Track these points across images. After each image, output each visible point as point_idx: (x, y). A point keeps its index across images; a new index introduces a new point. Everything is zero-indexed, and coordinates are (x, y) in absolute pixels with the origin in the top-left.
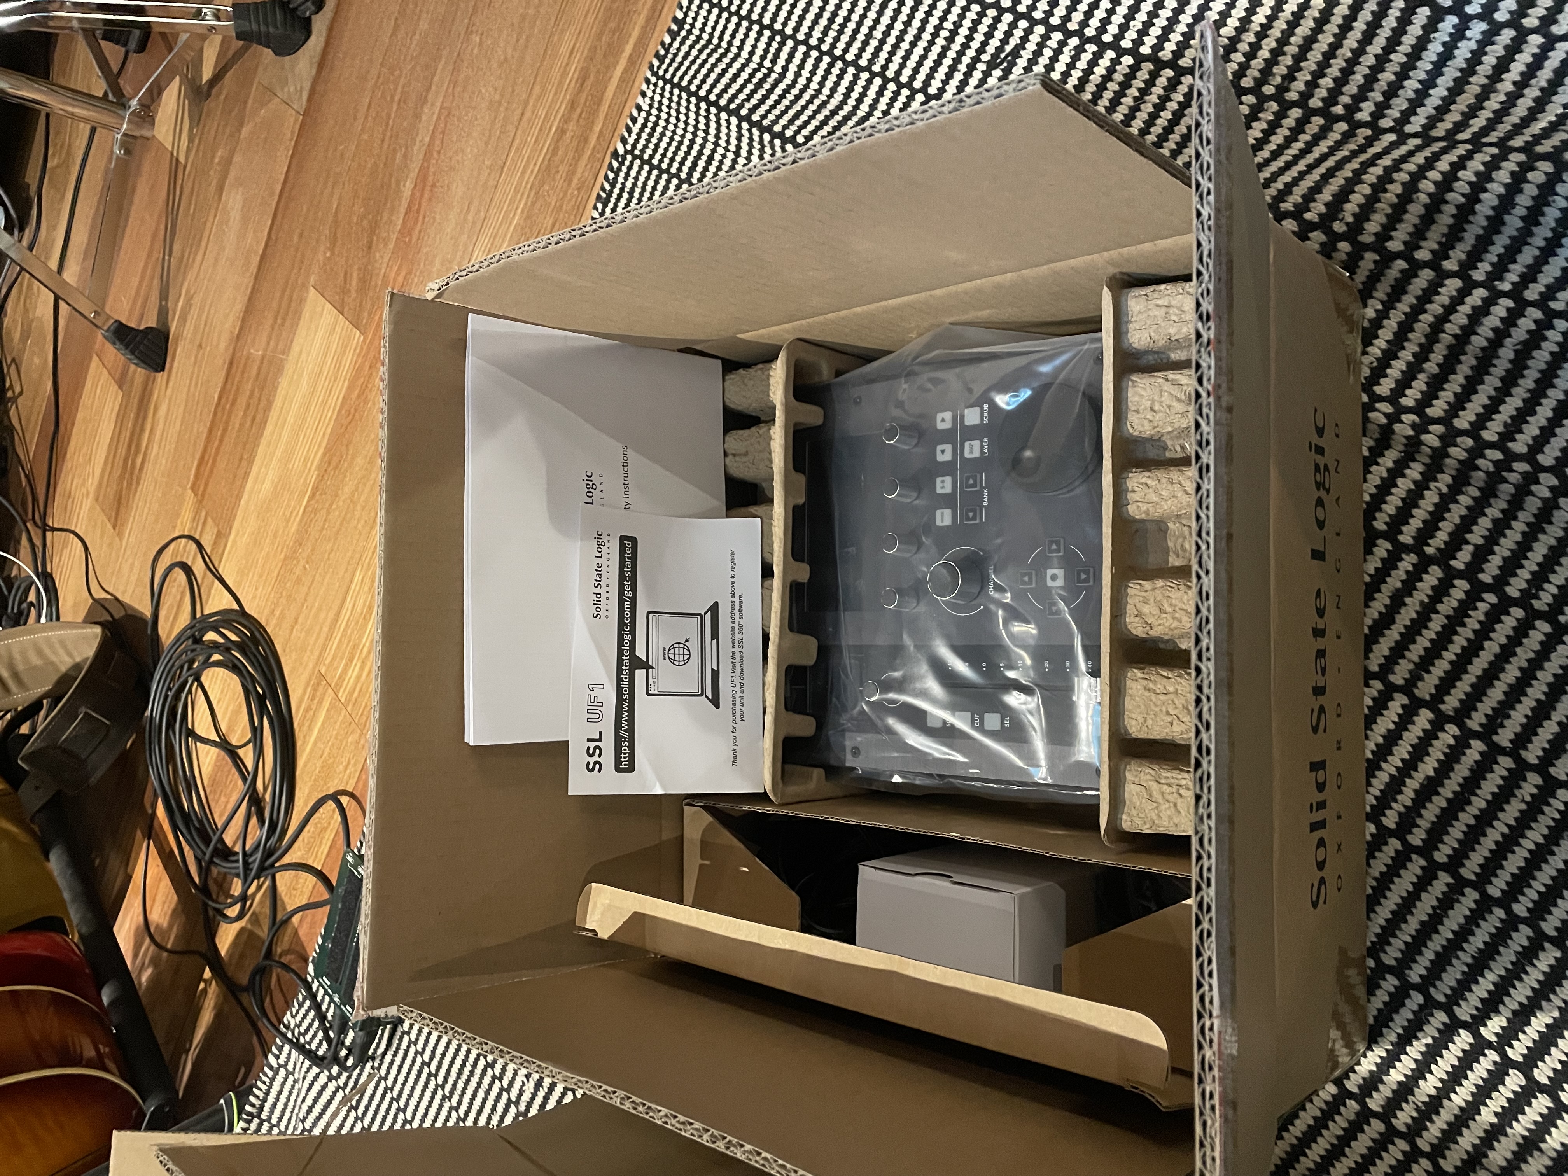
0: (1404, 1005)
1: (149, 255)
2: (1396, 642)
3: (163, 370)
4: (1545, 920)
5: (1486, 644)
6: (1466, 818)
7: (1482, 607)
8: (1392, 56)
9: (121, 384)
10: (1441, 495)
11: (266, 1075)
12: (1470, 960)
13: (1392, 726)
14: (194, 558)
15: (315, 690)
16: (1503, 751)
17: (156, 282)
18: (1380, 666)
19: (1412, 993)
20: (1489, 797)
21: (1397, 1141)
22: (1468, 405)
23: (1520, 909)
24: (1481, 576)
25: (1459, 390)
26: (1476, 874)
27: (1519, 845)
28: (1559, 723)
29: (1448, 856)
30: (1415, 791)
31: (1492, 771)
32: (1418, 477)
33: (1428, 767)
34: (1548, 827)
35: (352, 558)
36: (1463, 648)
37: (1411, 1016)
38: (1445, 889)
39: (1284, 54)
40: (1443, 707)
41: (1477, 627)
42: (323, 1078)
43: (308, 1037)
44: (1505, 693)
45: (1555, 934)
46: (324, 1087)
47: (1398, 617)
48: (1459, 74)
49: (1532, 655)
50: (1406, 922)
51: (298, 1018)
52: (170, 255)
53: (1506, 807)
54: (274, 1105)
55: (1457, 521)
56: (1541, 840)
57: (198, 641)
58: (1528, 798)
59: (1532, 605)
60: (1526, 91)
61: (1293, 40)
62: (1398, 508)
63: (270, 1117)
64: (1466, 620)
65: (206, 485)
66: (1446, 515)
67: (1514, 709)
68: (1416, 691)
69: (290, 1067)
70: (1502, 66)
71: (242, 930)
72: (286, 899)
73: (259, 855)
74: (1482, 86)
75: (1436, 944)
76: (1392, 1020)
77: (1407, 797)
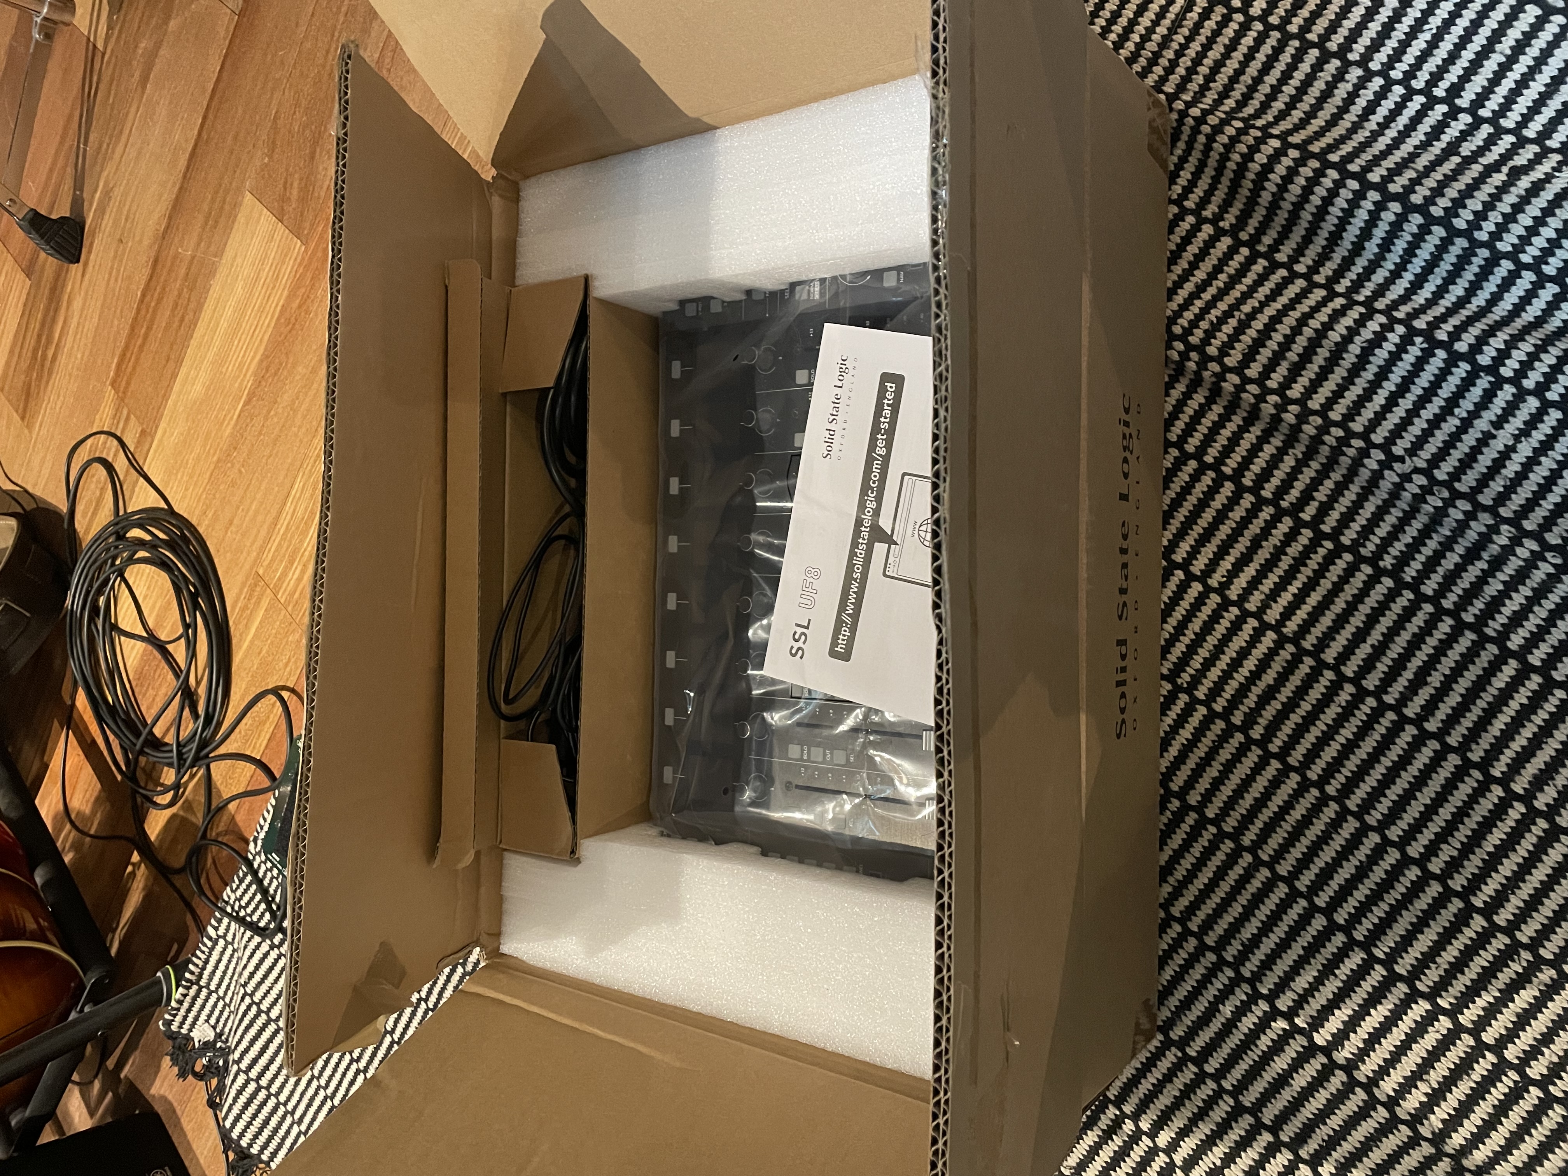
0: (1237, 863)
1: (62, 143)
2: (1253, 577)
3: (78, 261)
4: (1349, 798)
5: (1322, 581)
6: (1295, 718)
7: (1322, 551)
8: (1284, 88)
9: (28, 272)
10: (1297, 460)
11: (205, 945)
12: (1290, 829)
13: (1244, 644)
14: (115, 455)
15: (252, 590)
16: (1328, 666)
17: (70, 170)
18: (1239, 595)
19: (1244, 853)
20: (1314, 702)
21: (1225, 969)
22: (1320, 390)
23: (1331, 790)
24: (1322, 527)
25: (1313, 376)
26: (1299, 761)
27: (1334, 740)
28: (1372, 646)
29: (1280, 747)
30: (1258, 696)
31: (1318, 682)
32: (1280, 444)
33: (1269, 677)
34: (1357, 726)
35: (292, 464)
36: (1304, 583)
37: (1242, 872)
38: (1275, 773)
39: (1197, 73)
40: (1285, 630)
41: (1316, 567)
42: (265, 947)
43: (249, 910)
44: (1333, 621)
45: (1356, 809)
46: (266, 955)
47: (1255, 557)
48: (1335, 111)
49: (1356, 592)
50: (1243, 798)
51: (239, 893)
52: (86, 144)
53: (1326, 710)
54: (213, 973)
55: (1308, 481)
56: (1351, 737)
57: (121, 537)
58: (1344, 704)
59: (1359, 552)
60: (1387, 132)
61: (1205, 61)
62: (1262, 469)
63: (208, 984)
64: (1308, 561)
65: (128, 384)
66: (1300, 476)
67: (1339, 633)
68: (1265, 617)
69: (229, 938)
70: (1370, 109)
71: (174, 816)
72: (222, 788)
73: (194, 745)
74: (1353, 123)
75: (1265, 815)
76: (1227, 874)
77: (1251, 701)
